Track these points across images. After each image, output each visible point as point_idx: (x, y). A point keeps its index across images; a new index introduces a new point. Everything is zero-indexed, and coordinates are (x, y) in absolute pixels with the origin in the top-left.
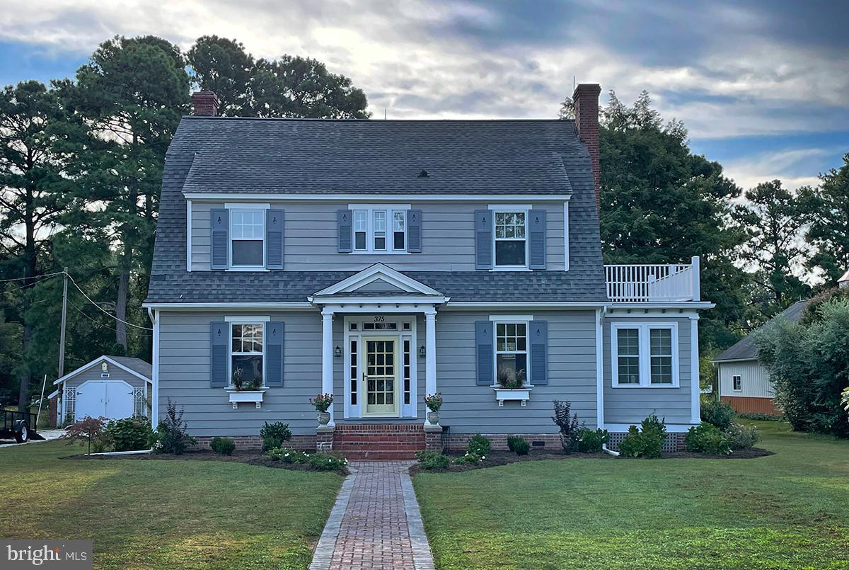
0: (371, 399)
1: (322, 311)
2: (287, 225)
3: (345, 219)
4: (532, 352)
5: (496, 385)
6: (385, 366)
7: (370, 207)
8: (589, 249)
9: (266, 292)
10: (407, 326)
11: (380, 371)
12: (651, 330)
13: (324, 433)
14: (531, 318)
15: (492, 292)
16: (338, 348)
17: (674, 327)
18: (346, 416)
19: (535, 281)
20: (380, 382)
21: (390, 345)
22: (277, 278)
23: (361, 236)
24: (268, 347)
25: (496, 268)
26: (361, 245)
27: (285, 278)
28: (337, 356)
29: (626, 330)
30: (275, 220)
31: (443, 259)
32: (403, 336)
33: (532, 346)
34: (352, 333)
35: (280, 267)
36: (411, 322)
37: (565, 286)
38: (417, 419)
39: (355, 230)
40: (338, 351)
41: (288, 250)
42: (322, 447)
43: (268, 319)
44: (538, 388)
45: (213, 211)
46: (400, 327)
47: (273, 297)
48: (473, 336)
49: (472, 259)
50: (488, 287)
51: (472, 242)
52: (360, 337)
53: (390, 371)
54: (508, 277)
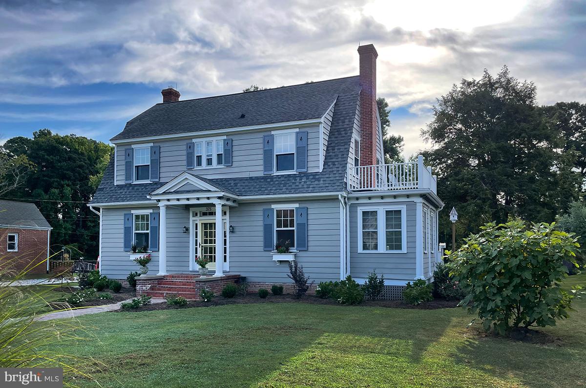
1: (159, 204)
2: (162, 155)
3: (191, 147)
4: (298, 228)
5: (275, 250)
6: (213, 238)
7: (204, 140)
8: (340, 156)
10: (225, 213)
12: (386, 211)
14: (297, 205)
15: (269, 189)
16: (185, 227)
17: (403, 209)
18: (191, 269)
19: (298, 180)
21: (215, 225)
22: (155, 186)
23: (199, 158)
24: (151, 227)
25: (276, 173)
26: (199, 164)
29: (369, 212)
30: (156, 153)
31: (244, 169)
33: (298, 224)
34: (194, 218)
35: (157, 180)
36: (227, 210)
37: (317, 182)
38: (229, 272)
39: (196, 154)
41: (162, 170)
43: (151, 211)
44: (301, 252)
45: (126, 150)
48: (261, 218)
49: (262, 168)
50: (268, 185)
51: (261, 157)
52: (198, 221)
54: (282, 179)
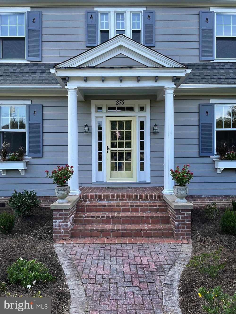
0: (113, 168)
1: (66, 85)
2: (45, 24)
3: (92, 18)
5: (216, 156)
6: (124, 141)
7: (113, 10)
9: (24, 78)
10: (142, 109)
11: (121, 145)
13: (61, 210)
16: (86, 126)
18: (94, 181)
20: (121, 154)
21: (129, 124)
22: (36, 67)
23: (105, 33)
24: (30, 125)
25: (217, 60)
27: (42, 67)
28: (86, 132)
30: (35, 21)
32: (139, 117)
34: (98, 114)
35: (39, 59)
36: (145, 105)
38: (150, 183)
39: (100, 29)
40: (86, 128)
41: (45, 46)
42: (59, 226)
43: (29, 102)
46: (137, 109)
47: (30, 81)
48: (196, 116)
49: (196, 52)
50: (212, 74)
51: (196, 38)
52: (104, 117)
53: (129, 145)
